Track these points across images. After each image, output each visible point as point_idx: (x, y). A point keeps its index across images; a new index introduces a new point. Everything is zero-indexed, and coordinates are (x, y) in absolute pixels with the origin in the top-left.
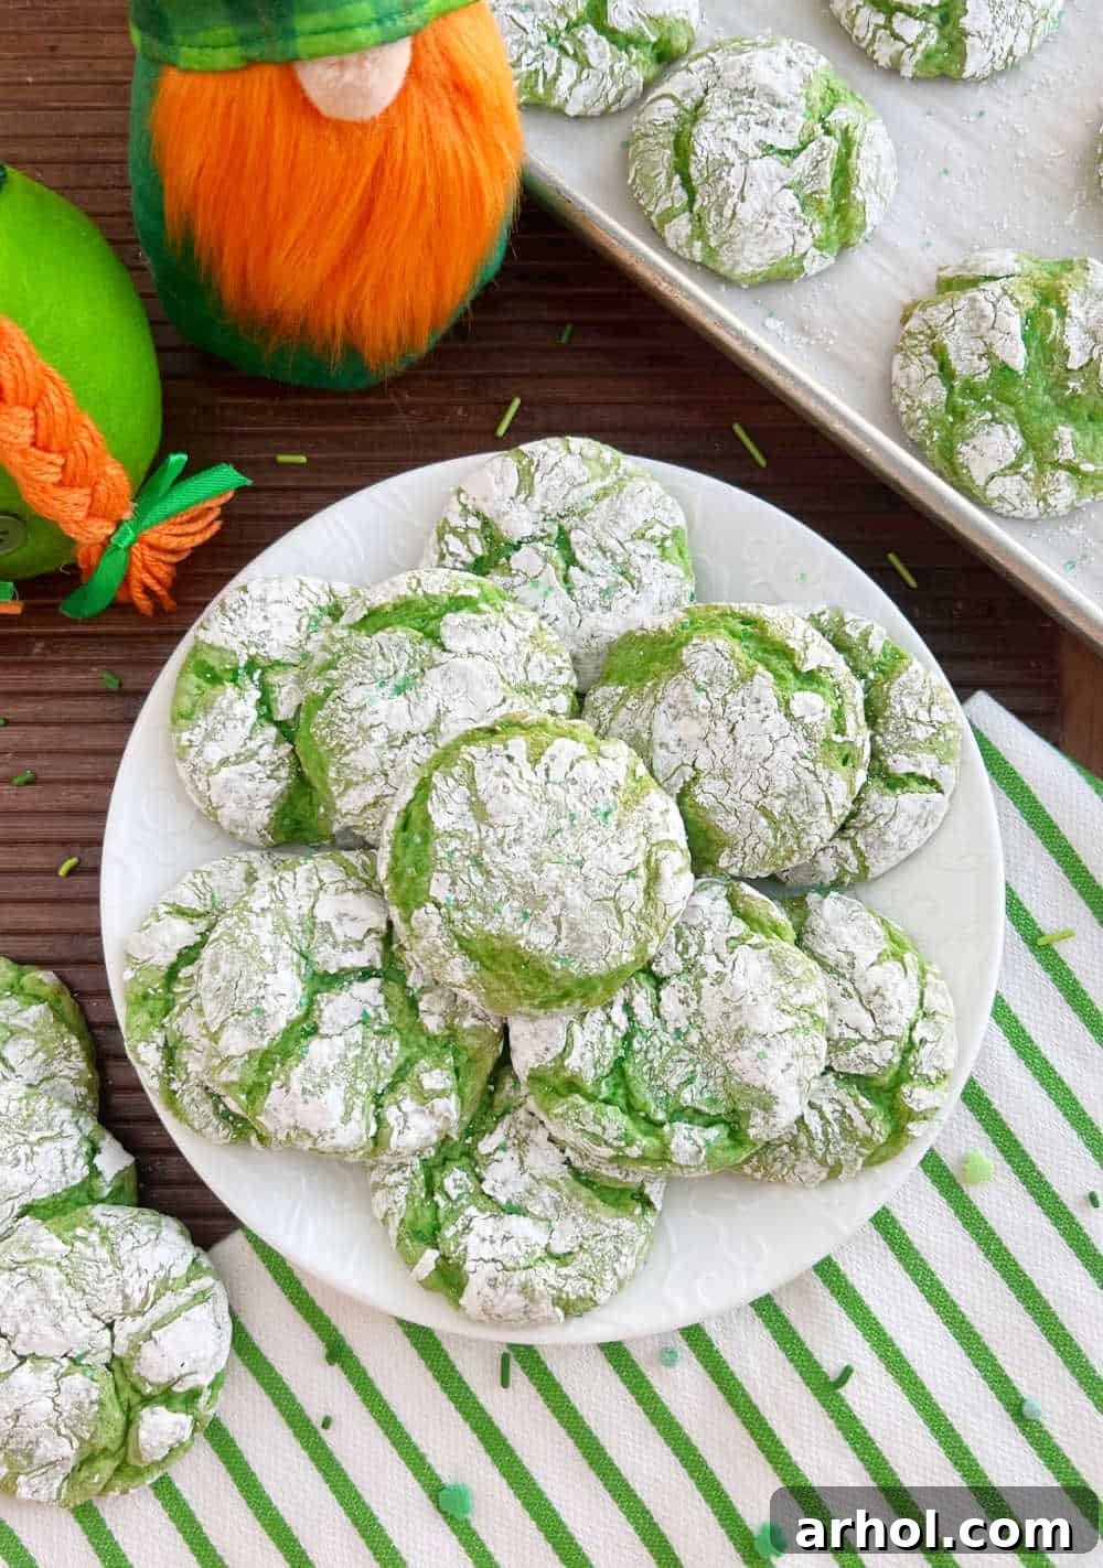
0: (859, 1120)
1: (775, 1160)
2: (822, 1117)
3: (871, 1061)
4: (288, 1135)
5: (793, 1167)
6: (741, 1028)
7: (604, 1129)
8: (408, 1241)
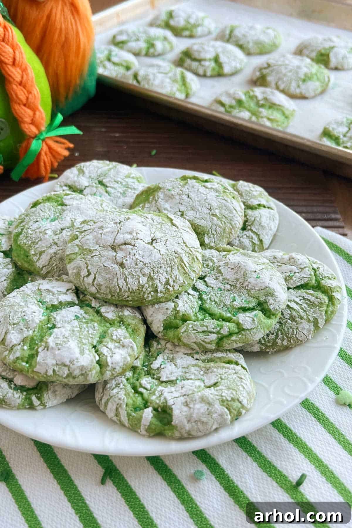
0: (312, 299)
1: (288, 329)
2: (297, 303)
3: (303, 277)
4: (54, 371)
5: (297, 328)
6: (244, 272)
7: (207, 327)
8: (133, 414)
